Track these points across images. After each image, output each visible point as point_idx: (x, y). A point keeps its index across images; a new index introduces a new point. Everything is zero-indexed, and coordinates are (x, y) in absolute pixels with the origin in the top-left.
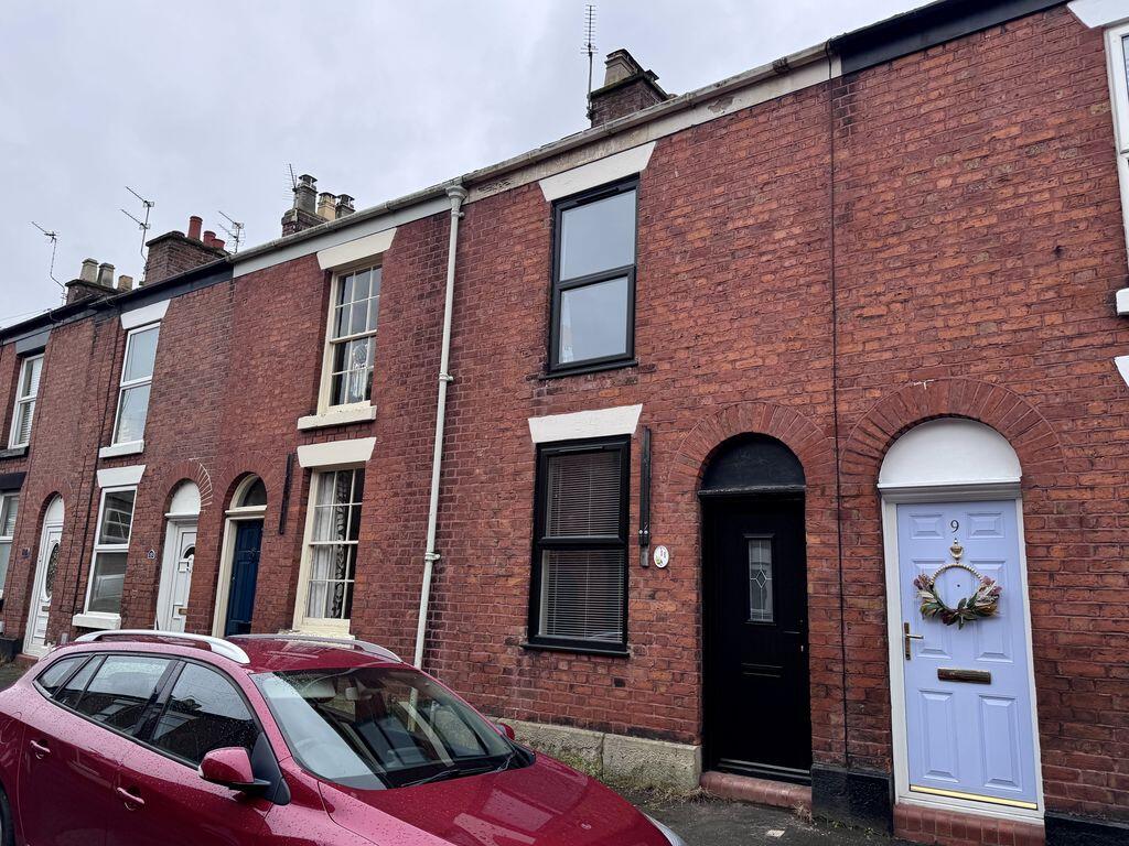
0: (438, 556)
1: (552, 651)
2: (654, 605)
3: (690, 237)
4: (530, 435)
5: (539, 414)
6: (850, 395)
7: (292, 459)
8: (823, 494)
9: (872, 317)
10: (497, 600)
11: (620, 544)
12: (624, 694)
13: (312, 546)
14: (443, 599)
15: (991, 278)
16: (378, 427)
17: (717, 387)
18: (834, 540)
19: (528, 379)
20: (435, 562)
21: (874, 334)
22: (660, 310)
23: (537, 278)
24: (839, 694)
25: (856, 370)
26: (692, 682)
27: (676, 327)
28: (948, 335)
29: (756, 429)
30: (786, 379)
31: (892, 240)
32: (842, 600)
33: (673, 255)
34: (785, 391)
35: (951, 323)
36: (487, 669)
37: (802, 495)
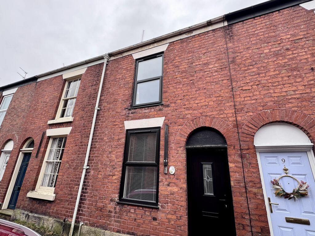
0: (88, 167)
1: (128, 205)
2: (169, 188)
3: (180, 67)
4: (124, 127)
5: (128, 120)
6: (241, 114)
7: (44, 133)
8: (234, 148)
9: (246, 90)
10: (108, 184)
11: (156, 165)
12: (156, 224)
13: (47, 162)
14: (88, 183)
15: (289, 78)
16: (73, 124)
17: (192, 111)
18: (240, 165)
19: (125, 109)
20: (87, 169)
21: (248, 95)
22: (171, 88)
23: (130, 80)
24: (249, 229)
25: (242, 106)
26: (185, 220)
27: (176, 93)
28: (276, 95)
29: (207, 125)
30: (217, 109)
31: (251, 67)
32: (246, 188)
33: (175, 72)
34: (217, 113)
35: (276, 91)
36: (103, 210)
37: (226, 149)
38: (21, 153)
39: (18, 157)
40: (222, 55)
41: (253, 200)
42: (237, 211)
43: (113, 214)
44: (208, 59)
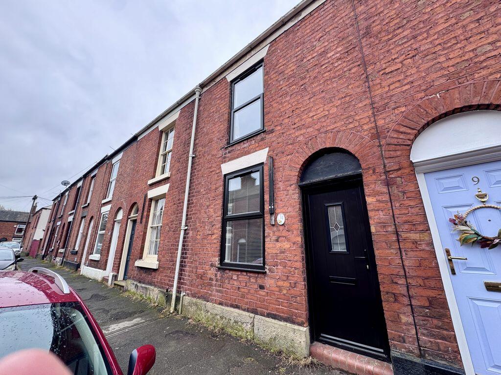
0: (186, 228)
1: (230, 270)
2: (278, 245)
4: (221, 172)
5: (225, 162)
6: (384, 115)
7: (146, 196)
8: (374, 172)
9: (391, 72)
10: (208, 245)
11: (261, 215)
12: (264, 293)
13: (152, 227)
14: (188, 246)
15: (479, 22)
16: (170, 180)
17: (305, 131)
18: (386, 198)
19: (221, 149)
20: (185, 230)
21: (395, 80)
22: (274, 106)
25: (386, 101)
26: (301, 288)
27: (282, 110)
28: (451, 63)
29: (328, 146)
30: (342, 117)
31: (400, 30)
33: (279, 82)
34: (343, 123)
36: (203, 278)
37: (360, 176)
38: (129, 220)
39: (127, 225)
40: (348, 30)
41: (411, 254)
42: (383, 272)
43: (214, 282)
44: (326, 44)
